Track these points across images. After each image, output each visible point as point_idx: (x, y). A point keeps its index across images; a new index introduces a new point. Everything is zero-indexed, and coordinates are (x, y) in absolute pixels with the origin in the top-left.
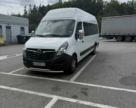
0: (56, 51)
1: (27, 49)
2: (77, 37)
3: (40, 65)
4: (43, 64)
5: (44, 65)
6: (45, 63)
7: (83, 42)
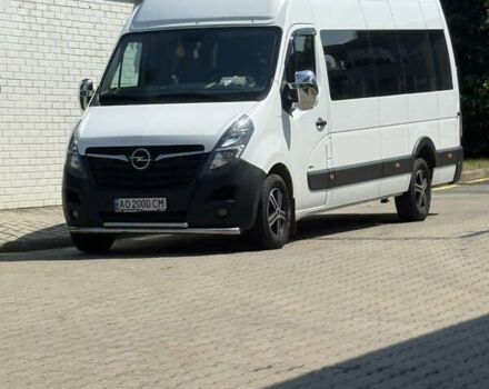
0: (205, 151)
1: (89, 150)
2: (290, 98)
3: (146, 209)
4: (156, 204)
5: (163, 207)
6: (164, 199)
7: (321, 124)
